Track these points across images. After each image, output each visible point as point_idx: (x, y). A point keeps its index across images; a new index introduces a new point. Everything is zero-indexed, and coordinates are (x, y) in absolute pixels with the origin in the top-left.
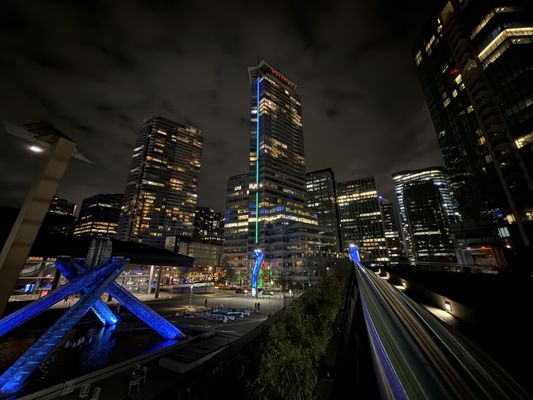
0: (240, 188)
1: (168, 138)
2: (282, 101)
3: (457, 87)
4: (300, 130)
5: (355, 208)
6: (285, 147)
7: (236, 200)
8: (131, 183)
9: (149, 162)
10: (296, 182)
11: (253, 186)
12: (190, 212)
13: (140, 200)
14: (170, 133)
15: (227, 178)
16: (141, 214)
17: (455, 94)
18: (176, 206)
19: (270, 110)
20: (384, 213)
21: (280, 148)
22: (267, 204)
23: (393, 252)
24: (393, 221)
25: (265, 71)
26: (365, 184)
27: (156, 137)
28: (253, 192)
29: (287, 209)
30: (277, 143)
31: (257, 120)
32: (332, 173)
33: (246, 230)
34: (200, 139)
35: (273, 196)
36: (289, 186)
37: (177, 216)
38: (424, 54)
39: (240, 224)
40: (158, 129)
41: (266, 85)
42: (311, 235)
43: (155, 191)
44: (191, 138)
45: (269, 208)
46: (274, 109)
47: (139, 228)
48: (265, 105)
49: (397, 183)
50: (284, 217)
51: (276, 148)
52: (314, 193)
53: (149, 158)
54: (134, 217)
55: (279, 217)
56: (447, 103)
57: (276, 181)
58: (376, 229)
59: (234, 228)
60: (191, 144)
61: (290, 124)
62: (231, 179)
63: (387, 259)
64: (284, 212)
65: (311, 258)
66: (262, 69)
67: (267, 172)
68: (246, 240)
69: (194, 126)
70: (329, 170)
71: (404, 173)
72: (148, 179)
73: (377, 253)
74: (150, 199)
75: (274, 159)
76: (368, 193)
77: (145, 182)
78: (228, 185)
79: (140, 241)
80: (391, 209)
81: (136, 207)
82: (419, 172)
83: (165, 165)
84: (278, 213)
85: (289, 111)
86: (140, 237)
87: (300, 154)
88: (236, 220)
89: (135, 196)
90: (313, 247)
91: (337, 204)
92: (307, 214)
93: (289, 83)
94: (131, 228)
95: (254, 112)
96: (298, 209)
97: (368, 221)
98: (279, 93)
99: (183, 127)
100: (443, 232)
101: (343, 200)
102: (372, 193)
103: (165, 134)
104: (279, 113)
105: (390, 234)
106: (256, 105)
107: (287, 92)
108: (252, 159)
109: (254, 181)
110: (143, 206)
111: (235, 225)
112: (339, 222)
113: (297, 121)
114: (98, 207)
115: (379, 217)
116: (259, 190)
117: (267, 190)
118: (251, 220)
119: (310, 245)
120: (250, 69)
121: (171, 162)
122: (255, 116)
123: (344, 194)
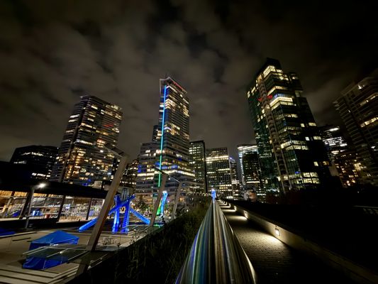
0: (149, 151)
1: (98, 112)
2: (179, 101)
3: (263, 114)
4: (187, 118)
5: (216, 165)
6: (179, 128)
7: (146, 159)
8: (67, 140)
9: (82, 126)
10: (184, 150)
11: (158, 152)
12: (110, 163)
13: (74, 154)
14: (100, 108)
15: (141, 144)
16: (73, 163)
17: (262, 117)
18: (100, 159)
19: (171, 106)
20: (232, 168)
21: (176, 129)
22: (167, 163)
23: (236, 193)
24: (237, 174)
25: (170, 82)
26: (222, 151)
27: (90, 111)
28: (158, 155)
29: (179, 167)
30: (174, 126)
31: (163, 111)
32: (204, 144)
33: (152, 178)
34: (120, 114)
35: (170, 158)
36: (180, 152)
37: (100, 166)
38: (251, 93)
39: (148, 174)
40: (91, 105)
41: (170, 91)
42: (191, 183)
43: (85, 148)
44: (115, 113)
45: (168, 166)
46: (174, 105)
47: (71, 174)
48: (168, 103)
49: (240, 151)
50: (176, 171)
51: (173, 129)
52: (193, 155)
53: (83, 124)
54: (67, 165)
55: (173, 171)
56: (259, 120)
57: (172, 149)
58: (227, 179)
59: (144, 177)
60: (114, 117)
61: (182, 115)
62: (144, 145)
63: (232, 197)
64: (176, 169)
65: (191, 196)
66: (168, 81)
67: (167, 143)
68: (152, 185)
69: (117, 105)
70: (202, 142)
71: (244, 145)
72: (81, 139)
73: (227, 193)
74: (82, 153)
75: (172, 136)
76: (224, 157)
77: (78, 141)
78: (141, 148)
79: (71, 183)
80: (236, 167)
81: (69, 158)
82: (252, 145)
83: (95, 130)
84: (173, 169)
85: (182, 107)
86: (71, 181)
87: (187, 133)
88: (145, 171)
89: (69, 150)
90: (192, 190)
91: (205, 162)
92: (189, 170)
93: (183, 90)
94: (64, 173)
95: (162, 106)
96: (184, 166)
97: (223, 173)
98: (177, 96)
99: (109, 104)
100: (261, 181)
101: (209, 160)
102: (225, 157)
103: (96, 108)
104: (176, 108)
105: (235, 182)
106: (163, 102)
107: (181, 96)
108: (159, 135)
109: (159, 148)
110: (76, 158)
111: (145, 175)
112: (206, 174)
113: (186, 113)
114: (31, 155)
115: (229, 171)
116: (162, 155)
117: (167, 155)
118: (156, 172)
119: (190, 189)
120: (161, 80)
121: (99, 128)
122: (162, 109)
123: (210, 156)
